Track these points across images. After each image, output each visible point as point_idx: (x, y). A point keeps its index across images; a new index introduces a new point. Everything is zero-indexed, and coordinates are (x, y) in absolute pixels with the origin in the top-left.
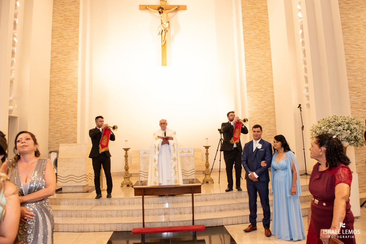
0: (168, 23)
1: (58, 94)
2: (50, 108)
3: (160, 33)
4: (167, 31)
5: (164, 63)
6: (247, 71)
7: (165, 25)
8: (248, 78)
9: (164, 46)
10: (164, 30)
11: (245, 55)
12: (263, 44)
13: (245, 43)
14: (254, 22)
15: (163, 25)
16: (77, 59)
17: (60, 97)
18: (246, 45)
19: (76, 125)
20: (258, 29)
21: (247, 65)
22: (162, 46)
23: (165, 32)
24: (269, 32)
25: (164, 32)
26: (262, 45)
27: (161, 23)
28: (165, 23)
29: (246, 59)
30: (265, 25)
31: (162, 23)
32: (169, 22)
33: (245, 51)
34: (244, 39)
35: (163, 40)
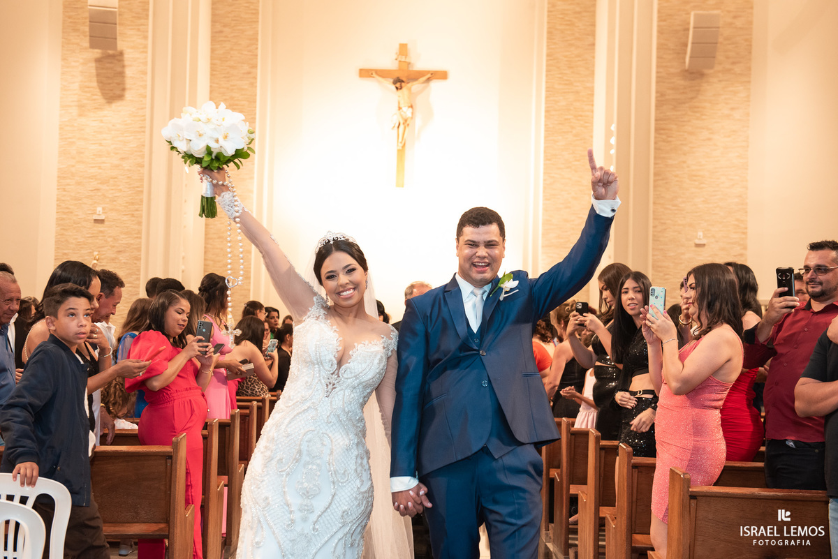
0: (410, 110)
1: (219, 238)
2: (205, 260)
3: (394, 127)
4: (408, 125)
5: (400, 183)
6: (545, 210)
7: (405, 112)
8: (546, 222)
9: (401, 152)
10: (404, 124)
11: (545, 180)
12: (578, 161)
13: (547, 158)
14: (566, 119)
15: (402, 113)
16: (252, 178)
17: (222, 242)
18: (548, 162)
19: (249, 290)
20: (571, 132)
21: (546, 199)
22: (399, 150)
23: (405, 128)
24: (592, 137)
25: (402, 126)
26: (577, 163)
27: (397, 108)
28: (405, 109)
29: (545, 188)
30: (586, 125)
31: (400, 108)
32: (412, 107)
33: (545, 173)
34: (545, 152)
35: (400, 140)
